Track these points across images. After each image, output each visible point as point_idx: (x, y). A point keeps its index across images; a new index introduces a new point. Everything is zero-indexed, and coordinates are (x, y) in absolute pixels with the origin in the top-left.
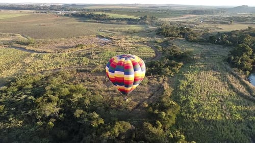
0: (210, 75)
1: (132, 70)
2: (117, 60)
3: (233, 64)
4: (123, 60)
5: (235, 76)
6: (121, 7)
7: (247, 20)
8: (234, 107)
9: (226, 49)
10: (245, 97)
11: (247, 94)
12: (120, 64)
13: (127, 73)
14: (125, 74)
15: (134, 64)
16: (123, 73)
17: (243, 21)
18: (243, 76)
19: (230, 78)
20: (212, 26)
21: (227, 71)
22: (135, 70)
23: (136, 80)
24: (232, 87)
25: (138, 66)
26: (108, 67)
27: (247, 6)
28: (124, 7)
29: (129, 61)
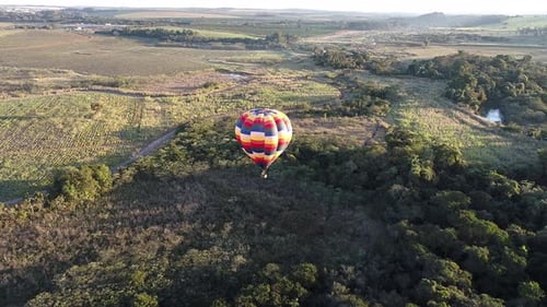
0: (432, 112)
1: (275, 128)
2: (252, 117)
3: (456, 100)
4: (262, 116)
5: (462, 111)
6: (201, 15)
7: (448, 39)
8: (473, 137)
9: (436, 83)
10: (481, 129)
11: (482, 126)
12: (258, 122)
13: (269, 134)
14: (266, 135)
15: (277, 122)
16: (263, 134)
17: (444, 42)
18: (472, 112)
19: (458, 113)
20: (397, 50)
21: (450, 107)
22: (279, 129)
23: (280, 144)
24: (463, 122)
25: (283, 124)
26: (240, 127)
27: (441, 13)
28: (206, 16)
29: (270, 118)
